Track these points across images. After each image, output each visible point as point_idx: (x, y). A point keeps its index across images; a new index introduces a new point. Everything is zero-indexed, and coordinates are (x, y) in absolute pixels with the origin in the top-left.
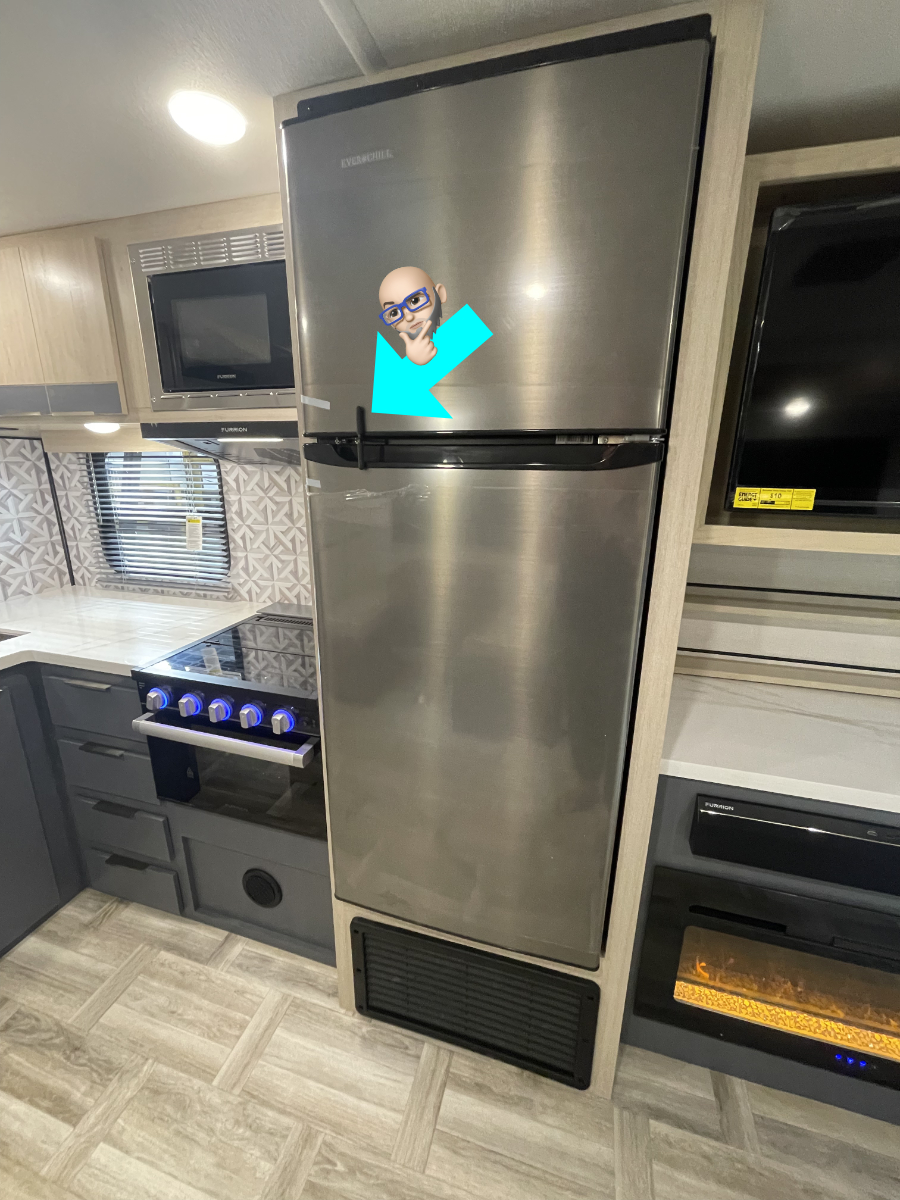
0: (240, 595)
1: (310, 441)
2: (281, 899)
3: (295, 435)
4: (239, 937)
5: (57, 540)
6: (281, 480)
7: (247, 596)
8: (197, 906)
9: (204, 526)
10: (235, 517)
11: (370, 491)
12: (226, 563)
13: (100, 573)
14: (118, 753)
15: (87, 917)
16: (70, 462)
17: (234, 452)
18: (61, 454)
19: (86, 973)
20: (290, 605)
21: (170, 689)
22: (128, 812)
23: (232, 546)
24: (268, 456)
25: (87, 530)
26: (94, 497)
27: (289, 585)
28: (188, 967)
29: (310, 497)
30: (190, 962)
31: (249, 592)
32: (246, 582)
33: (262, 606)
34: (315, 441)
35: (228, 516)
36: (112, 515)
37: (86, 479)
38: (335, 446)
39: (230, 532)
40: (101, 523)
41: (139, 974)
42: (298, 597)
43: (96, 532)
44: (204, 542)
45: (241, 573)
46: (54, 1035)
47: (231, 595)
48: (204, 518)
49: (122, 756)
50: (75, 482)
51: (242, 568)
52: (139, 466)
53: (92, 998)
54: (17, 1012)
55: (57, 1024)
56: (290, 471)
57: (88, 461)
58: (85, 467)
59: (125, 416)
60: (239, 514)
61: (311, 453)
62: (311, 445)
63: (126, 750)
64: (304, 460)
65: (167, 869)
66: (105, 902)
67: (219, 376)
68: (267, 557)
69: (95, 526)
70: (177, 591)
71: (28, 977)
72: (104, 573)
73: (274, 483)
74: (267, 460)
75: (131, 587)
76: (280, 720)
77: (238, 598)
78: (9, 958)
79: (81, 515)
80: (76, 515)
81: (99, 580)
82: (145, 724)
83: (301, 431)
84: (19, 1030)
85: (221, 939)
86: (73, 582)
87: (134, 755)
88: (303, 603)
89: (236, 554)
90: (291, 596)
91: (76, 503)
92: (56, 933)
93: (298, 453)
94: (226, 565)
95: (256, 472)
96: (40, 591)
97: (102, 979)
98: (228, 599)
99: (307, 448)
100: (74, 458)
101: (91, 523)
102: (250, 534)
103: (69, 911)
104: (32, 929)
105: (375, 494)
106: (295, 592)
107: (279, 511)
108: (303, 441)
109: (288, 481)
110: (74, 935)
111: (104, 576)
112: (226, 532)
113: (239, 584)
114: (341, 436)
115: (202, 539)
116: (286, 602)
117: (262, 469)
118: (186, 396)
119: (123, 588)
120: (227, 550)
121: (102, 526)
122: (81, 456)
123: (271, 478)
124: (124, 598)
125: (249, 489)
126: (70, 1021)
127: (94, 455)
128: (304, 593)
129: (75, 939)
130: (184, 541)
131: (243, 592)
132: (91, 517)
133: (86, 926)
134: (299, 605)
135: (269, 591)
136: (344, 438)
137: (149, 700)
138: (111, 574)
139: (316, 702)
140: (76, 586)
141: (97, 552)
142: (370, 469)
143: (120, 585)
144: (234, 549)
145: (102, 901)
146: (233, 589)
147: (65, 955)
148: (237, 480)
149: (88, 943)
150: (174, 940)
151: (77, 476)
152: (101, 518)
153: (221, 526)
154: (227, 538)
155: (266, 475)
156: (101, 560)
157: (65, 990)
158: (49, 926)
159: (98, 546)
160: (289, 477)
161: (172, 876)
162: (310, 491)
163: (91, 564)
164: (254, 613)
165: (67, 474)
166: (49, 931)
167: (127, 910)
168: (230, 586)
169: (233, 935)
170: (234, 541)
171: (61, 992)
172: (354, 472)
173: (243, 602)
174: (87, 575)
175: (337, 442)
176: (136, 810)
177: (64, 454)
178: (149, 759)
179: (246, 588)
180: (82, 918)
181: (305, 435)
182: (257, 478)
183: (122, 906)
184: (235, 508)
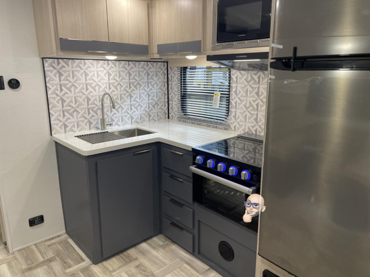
0: (231, 128)
1: (273, 61)
2: (233, 258)
3: (267, 58)
4: (214, 271)
5: (166, 101)
6: (256, 78)
7: (233, 129)
8: (199, 253)
9: (221, 97)
10: (233, 93)
11: (295, 80)
12: (227, 113)
13: (178, 115)
14: (182, 180)
15: (161, 243)
16: (175, 71)
17: (237, 65)
18: (172, 68)
19: (161, 261)
20: (252, 134)
21: (204, 157)
22: (181, 205)
23: (230, 106)
24: (253, 67)
25: (176, 98)
26: (181, 84)
27: (253, 125)
28: (194, 273)
29: (270, 82)
30: (195, 271)
31: (235, 127)
32: (234, 122)
33: (239, 133)
34: (275, 60)
35: (231, 93)
36: (186, 92)
37: (179, 77)
38: (283, 62)
39: (231, 100)
40: (182, 95)
41: (177, 268)
42: (256, 131)
43: (180, 98)
44: (220, 104)
45: (233, 118)
46: (151, 275)
47: (227, 128)
48: (221, 94)
49: (182, 181)
50: (175, 78)
51: (233, 116)
52: (195, 72)
53: (163, 269)
54: (140, 264)
55: (152, 272)
56: (260, 73)
57: (181, 70)
58: (180, 73)
59: (202, 52)
60: (236, 92)
61: (273, 65)
62: (273, 62)
63: (184, 180)
64: (269, 68)
65: (191, 233)
66: (167, 241)
67: (239, 36)
68: (245, 112)
69: (180, 96)
70: (206, 124)
71: (144, 255)
72: (180, 115)
73: (252, 78)
74: (251, 69)
75: (189, 121)
76: (244, 174)
77: (230, 129)
78: (138, 247)
79: (176, 91)
80: (174, 91)
81: (178, 118)
82: (194, 169)
83: (270, 57)
84: (141, 269)
85: (207, 269)
86: (169, 118)
87: (187, 182)
88: (258, 134)
89: (232, 110)
90: (253, 130)
91: (175, 87)
92: (152, 244)
93: (267, 65)
94: (227, 115)
95: (245, 74)
96: (158, 120)
97: (166, 265)
98: (225, 129)
99: (271, 63)
100: (176, 69)
101: (178, 95)
102: (239, 101)
103: (155, 239)
104: (145, 240)
105: (297, 81)
106: (255, 129)
107: (253, 91)
108: (270, 61)
109: (259, 78)
110: (157, 247)
111: (179, 116)
112: (229, 100)
113: (231, 123)
114: (285, 58)
115: (219, 102)
116: (250, 133)
117: (248, 73)
118: (225, 44)
119: (185, 121)
120: (228, 108)
121: (182, 96)
122: (179, 68)
123: (251, 76)
124: (185, 125)
125: (241, 81)
126: (155, 273)
127: (184, 68)
128: (259, 129)
129: (157, 249)
130: (212, 103)
131: (232, 126)
132: (179, 92)
133: (161, 246)
134: (256, 135)
135: (244, 127)
136: (287, 59)
137: (197, 159)
138: (182, 115)
139: (260, 169)
140: (170, 119)
141: (179, 106)
142: (296, 71)
143: (184, 120)
144: (231, 107)
145: (166, 240)
146: (228, 125)
147: (154, 253)
148: (237, 78)
149: (161, 252)
150: (189, 262)
151: (176, 76)
152: (182, 93)
153: (227, 97)
154: (229, 103)
155: (249, 75)
156: (180, 109)
157: (154, 263)
158: (149, 241)
159: (179, 104)
160: (260, 76)
161: (192, 236)
162: (270, 80)
163: (176, 111)
164: (236, 135)
165: (173, 75)
166: (150, 243)
167: (174, 246)
168: (227, 123)
169: (211, 269)
170: (232, 104)
171: (153, 263)
172: (290, 72)
173: (232, 131)
174: (174, 115)
175: (284, 61)
176: (183, 205)
177: (174, 68)
178: (192, 184)
179: (234, 125)
180: (160, 243)
181: (272, 59)
182: (245, 76)
183: (172, 244)
184: (234, 90)
